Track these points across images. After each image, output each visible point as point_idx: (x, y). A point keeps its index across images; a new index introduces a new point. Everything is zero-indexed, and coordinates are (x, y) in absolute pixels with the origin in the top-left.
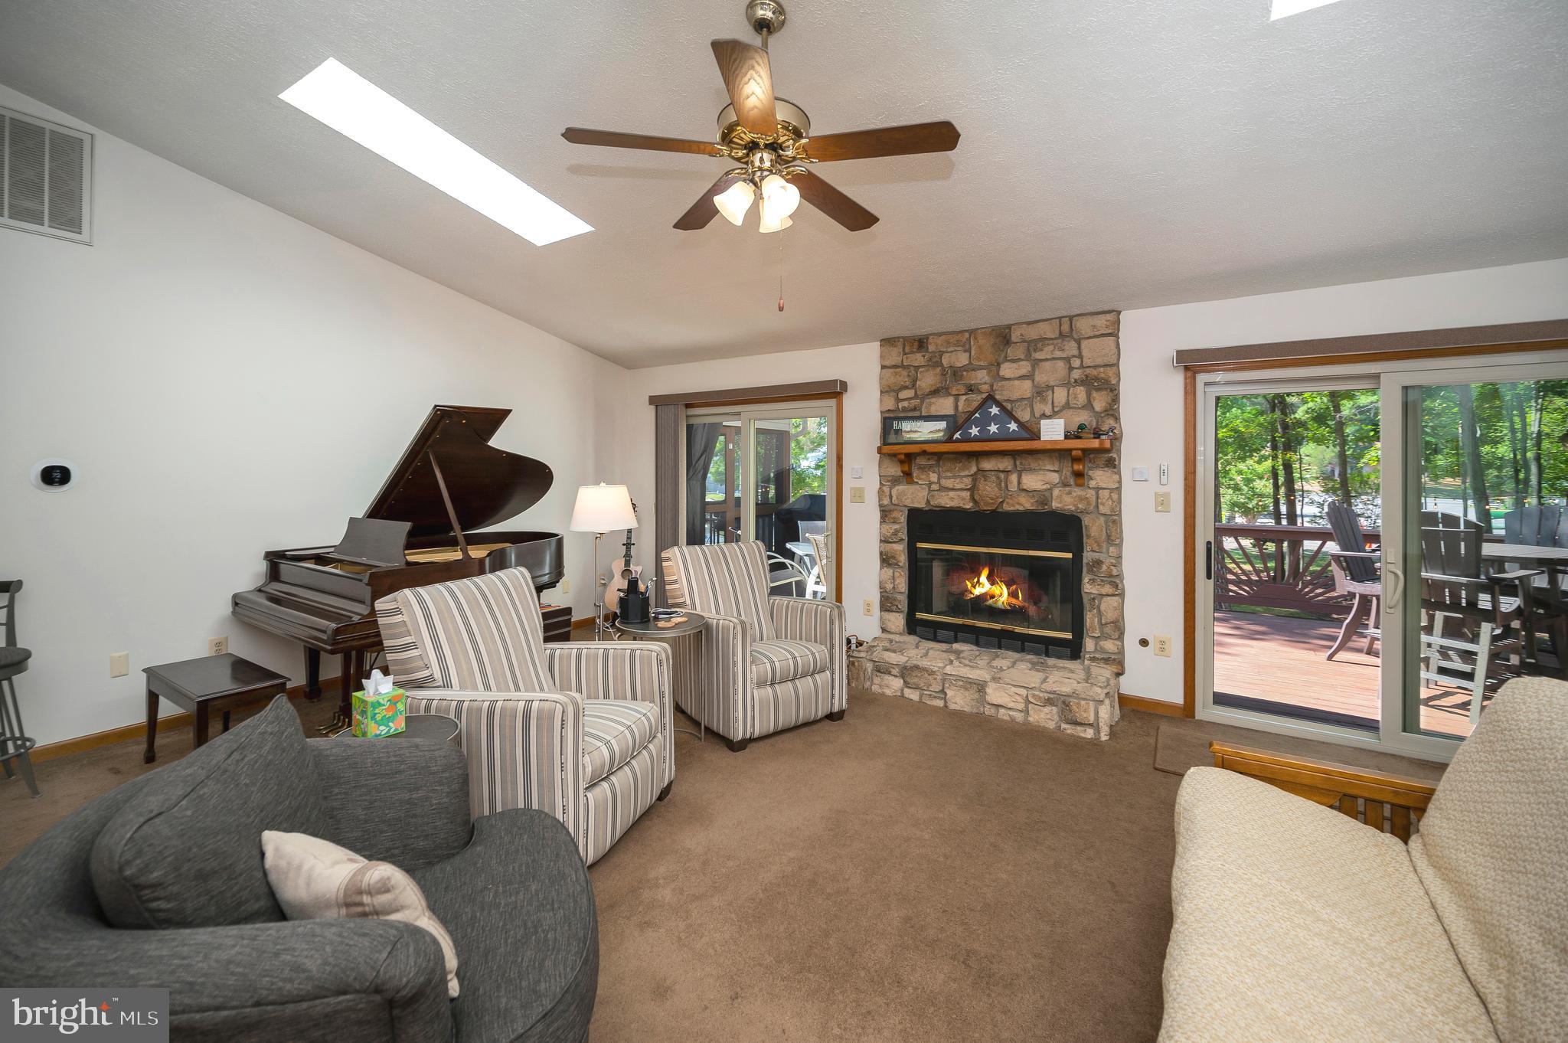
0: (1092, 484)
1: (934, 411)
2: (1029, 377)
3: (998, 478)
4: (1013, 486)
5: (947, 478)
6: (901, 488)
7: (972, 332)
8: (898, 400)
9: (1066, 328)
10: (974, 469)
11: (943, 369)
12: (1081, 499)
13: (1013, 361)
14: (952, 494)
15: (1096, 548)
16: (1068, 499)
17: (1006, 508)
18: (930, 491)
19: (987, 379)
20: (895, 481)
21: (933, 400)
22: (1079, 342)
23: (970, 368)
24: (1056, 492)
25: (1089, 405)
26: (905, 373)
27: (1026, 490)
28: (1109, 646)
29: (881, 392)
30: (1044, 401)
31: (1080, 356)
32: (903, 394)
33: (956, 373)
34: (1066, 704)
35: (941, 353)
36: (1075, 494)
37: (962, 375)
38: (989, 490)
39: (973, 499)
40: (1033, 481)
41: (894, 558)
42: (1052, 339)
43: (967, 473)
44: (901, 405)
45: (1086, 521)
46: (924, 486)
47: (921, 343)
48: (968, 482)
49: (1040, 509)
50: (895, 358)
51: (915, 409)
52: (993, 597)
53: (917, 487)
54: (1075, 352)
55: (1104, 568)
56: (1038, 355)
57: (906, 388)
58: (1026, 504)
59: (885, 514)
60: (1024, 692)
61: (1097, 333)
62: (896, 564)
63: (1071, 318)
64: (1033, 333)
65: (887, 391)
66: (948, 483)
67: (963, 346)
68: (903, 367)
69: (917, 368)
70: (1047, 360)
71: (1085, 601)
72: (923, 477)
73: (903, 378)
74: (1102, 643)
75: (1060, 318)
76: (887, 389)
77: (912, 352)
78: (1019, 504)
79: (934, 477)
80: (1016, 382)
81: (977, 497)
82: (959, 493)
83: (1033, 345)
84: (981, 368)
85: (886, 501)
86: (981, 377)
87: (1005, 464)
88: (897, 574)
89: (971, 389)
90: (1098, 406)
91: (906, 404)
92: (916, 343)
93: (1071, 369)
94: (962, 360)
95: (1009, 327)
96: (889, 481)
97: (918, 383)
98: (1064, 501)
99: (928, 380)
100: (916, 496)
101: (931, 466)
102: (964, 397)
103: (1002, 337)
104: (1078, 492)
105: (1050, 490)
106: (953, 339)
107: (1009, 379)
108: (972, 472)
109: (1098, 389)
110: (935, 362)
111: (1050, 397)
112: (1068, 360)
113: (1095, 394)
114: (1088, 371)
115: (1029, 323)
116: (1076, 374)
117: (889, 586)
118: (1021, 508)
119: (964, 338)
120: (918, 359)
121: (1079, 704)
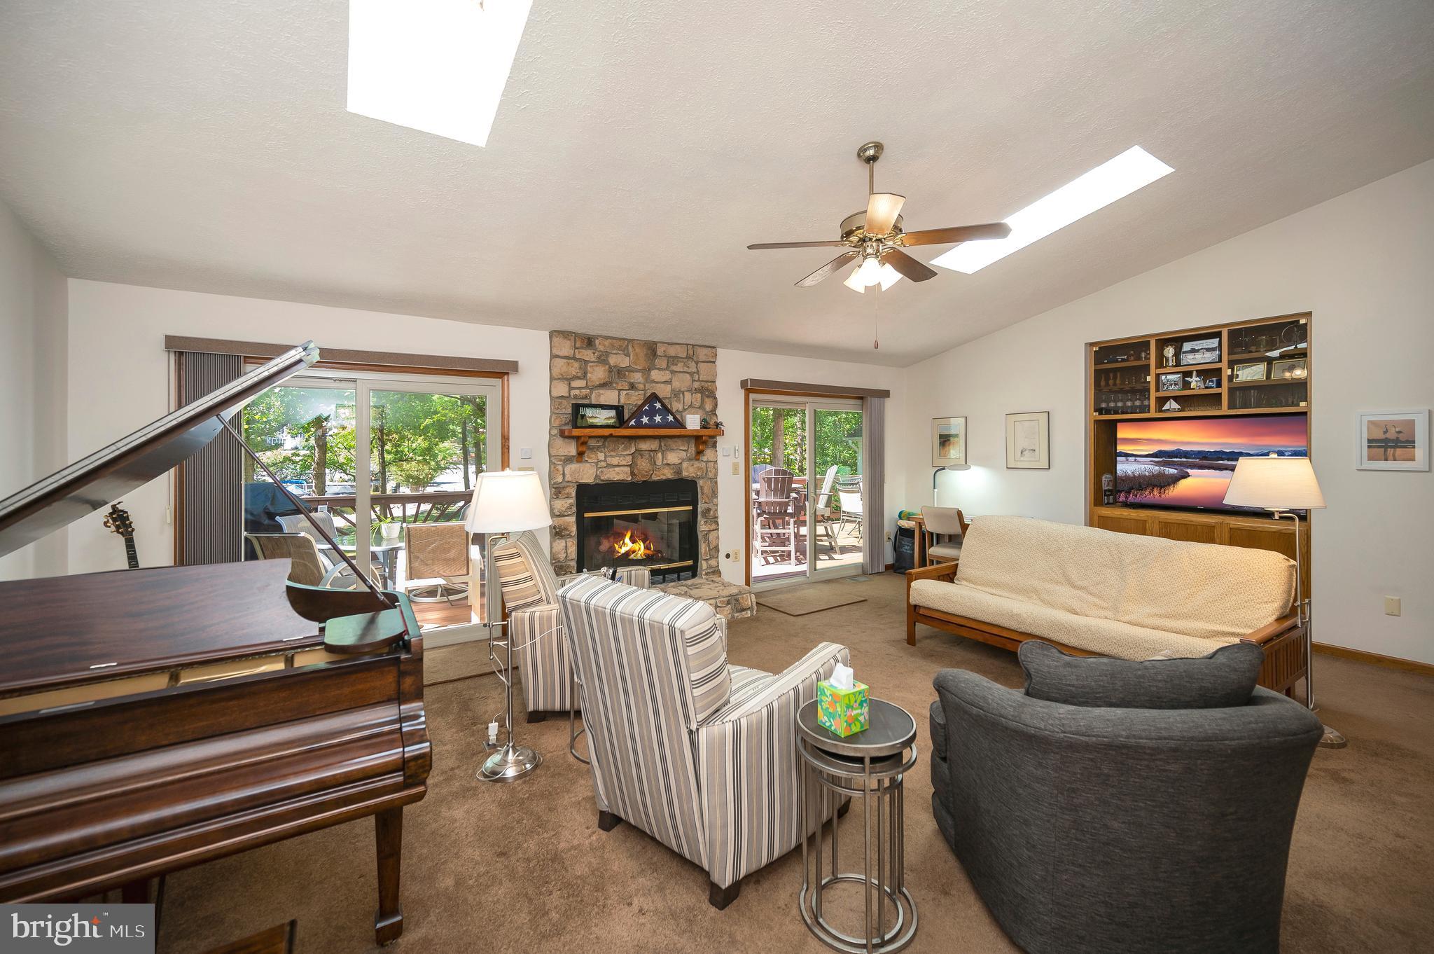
0: (705, 458)
1: (603, 401)
2: (668, 382)
3: (650, 456)
4: (659, 462)
5: (612, 456)
6: (574, 466)
7: (630, 341)
8: (571, 389)
9: (691, 352)
10: (633, 450)
11: (610, 365)
12: (699, 469)
13: (660, 369)
14: (617, 469)
15: (707, 501)
16: (691, 469)
17: (655, 478)
18: (598, 469)
19: (641, 380)
20: (568, 460)
21: (601, 391)
22: (697, 363)
23: (630, 370)
24: (685, 465)
25: (702, 407)
26: (576, 365)
27: (668, 464)
28: (713, 562)
29: (552, 379)
30: (678, 401)
31: (698, 372)
32: (576, 384)
33: (620, 372)
34: (737, 600)
35: (607, 354)
36: (695, 466)
37: (625, 374)
38: (643, 464)
39: (632, 474)
40: (673, 458)
41: (566, 529)
42: (682, 358)
43: (628, 452)
44: (573, 392)
45: (700, 483)
46: (593, 464)
47: (589, 342)
48: (629, 460)
49: (677, 477)
50: (566, 348)
51: (586, 397)
52: (634, 552)
53: (588, 465)
54: (695, 370)
55: (712, 512)
56: (674, 368)
57: (578, 378)
58: (668, 474)
59: (556, 491)
60: (713, 601)
61: (708, 360)
62: (569, 535)
63: (693, 346)
64: (672, 351)
65: (559, 379)
66: (615, 461)
67: (624, 351)
68: (574, 358)
69: (586, 362)
70: (680, 372)
71: (700, 537)
72: (592, 456)
73: (574, 368)
74: (709, 562)
75: (687, 345)
76: (560, 376)
77: (582, 348)
78: (664, 475)
79: (601, 456)
80: (663, 385)
81: (636, 471)
82: (622, 468)
83: (673, 360)
84: (637, 371)
85: (560, 479)
86: (637, 377)
87: (654, 445)
88: (569, 544)
89: (632, 386)
90: (708, 407)
91: (577, 392)
92: (586, 341)
93: (693, 381)
94: (624, 362)
95: (655, 343)
96: (561, 460)
97: (589, 375)
98: (689, 471)
99: (598, 374)
100: (587, 473)
101: (599, 447)
102: (625, 392)
103: (651, 349)
104: (697, 464)
105: (681, 463)
106: (617, 343)
107: (657, 382)
108: (632, 452)
109: (708, 397)
110: (602, 360)
111: (682, 398)
112: (691, 374)
113: (706, 400)
114: (703, 384)
115: (669, 344)
116: (696, 385)
117: (562, 556)
118: (664, 478)
119: (624, 345)
120: (588, 355)
121: (743, 597)
